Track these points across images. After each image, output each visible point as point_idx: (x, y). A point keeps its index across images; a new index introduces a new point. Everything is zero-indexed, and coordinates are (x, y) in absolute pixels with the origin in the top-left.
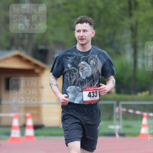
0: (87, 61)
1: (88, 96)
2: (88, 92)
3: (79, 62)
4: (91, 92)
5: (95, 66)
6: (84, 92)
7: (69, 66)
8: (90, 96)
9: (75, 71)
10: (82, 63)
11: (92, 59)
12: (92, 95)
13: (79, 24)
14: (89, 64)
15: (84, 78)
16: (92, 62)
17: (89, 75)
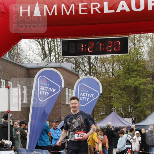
0: (76, 119)
1: (78, 136)
2: (78, 134)
3: (72, 120)
4: (79, 134)
5: (79, 121)
6: (75, 134)
7: (68, 123)
8: (79, 136)
9: (71, 125)
10: (74, 120)
11: (78, 118)
12: (80, 135)
13: (72, 100)
14: (77, 120)
15: (75, 128)
16: (78, 119)
17: (77, 126)
